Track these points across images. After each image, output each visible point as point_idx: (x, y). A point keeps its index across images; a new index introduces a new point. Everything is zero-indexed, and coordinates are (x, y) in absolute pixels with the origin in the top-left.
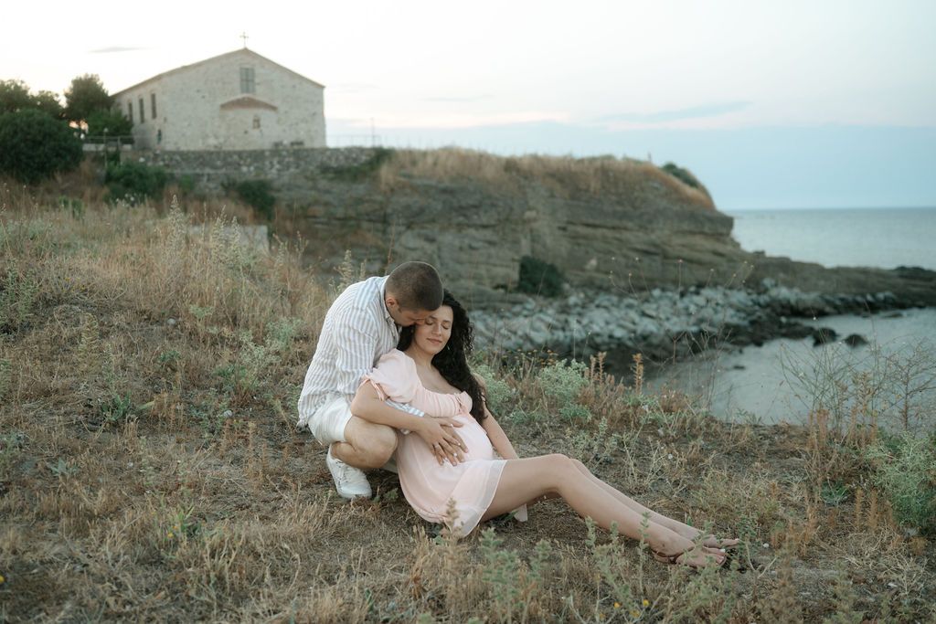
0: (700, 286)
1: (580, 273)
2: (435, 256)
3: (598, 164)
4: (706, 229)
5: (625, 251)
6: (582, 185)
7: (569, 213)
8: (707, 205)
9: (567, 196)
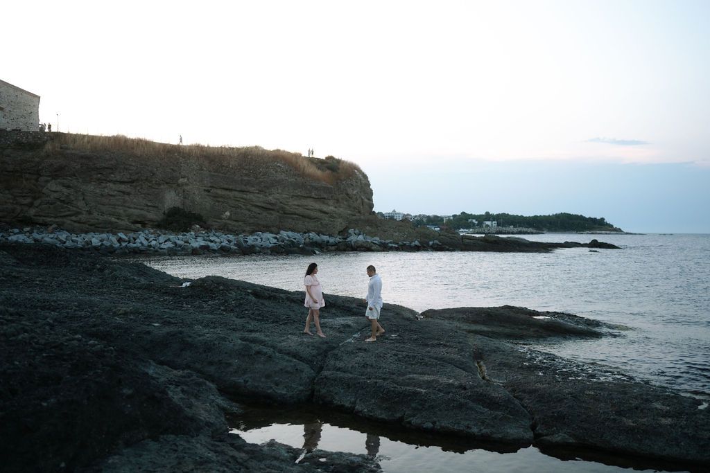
1: (219, 221)
4: (313, 195)
5: (249, 206)
6: (225, 164)
7: (212, 181)
8: (317, 179)
9: (211, 169)
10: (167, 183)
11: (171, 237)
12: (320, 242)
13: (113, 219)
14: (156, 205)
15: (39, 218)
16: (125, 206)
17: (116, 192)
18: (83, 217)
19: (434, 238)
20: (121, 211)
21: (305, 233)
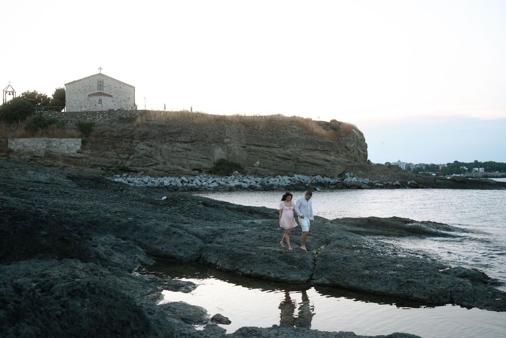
1: (252, 168)
4: (319, 148)
5: (273, 157)
6: (256, 127)
7: (247, 140)
8: (322, 137)
9: (247, 132)
10: (216, 142)
11: (216, 179)
12: (323, 182)
13: (180, 168)
14: (208, 158)
15: (132, 167)
16: (188, 159)
17: (181, 149)
18: (160, 167)
19: (412, 179)
20: (185, 162)
21: (313, 176)
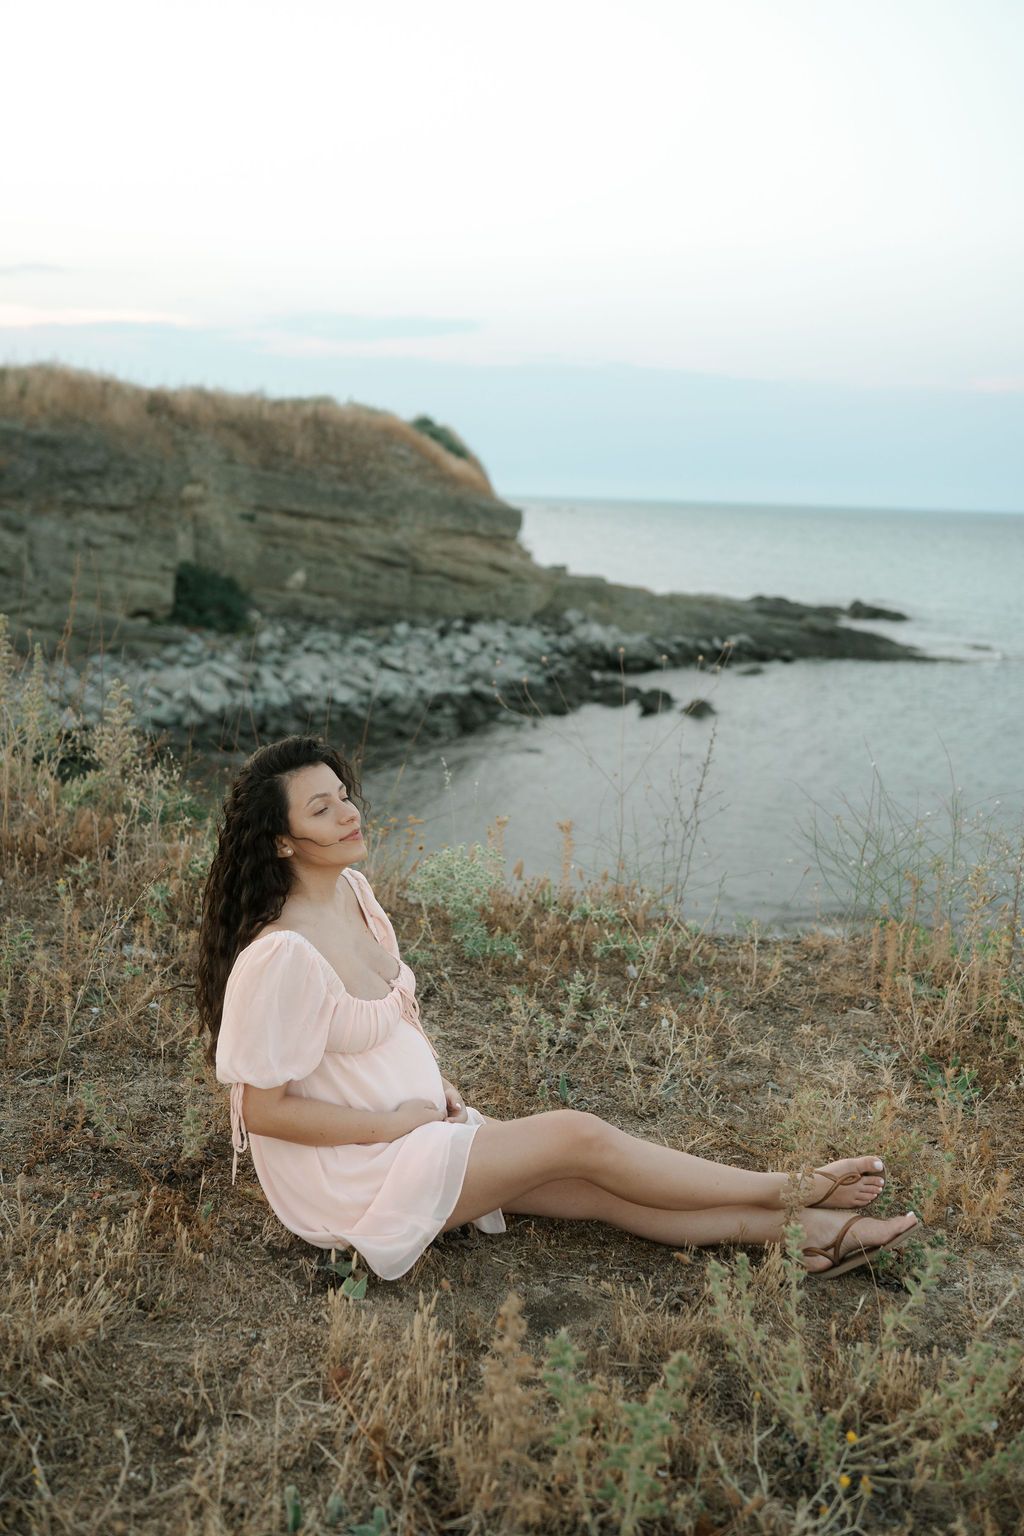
0: (471, 619)
1: (278, 594)
2: (25, 558)
3: (308, 410)
5: (352, 559)
6: (281, 445)
7: (257, 492)
8: (482, 490)
